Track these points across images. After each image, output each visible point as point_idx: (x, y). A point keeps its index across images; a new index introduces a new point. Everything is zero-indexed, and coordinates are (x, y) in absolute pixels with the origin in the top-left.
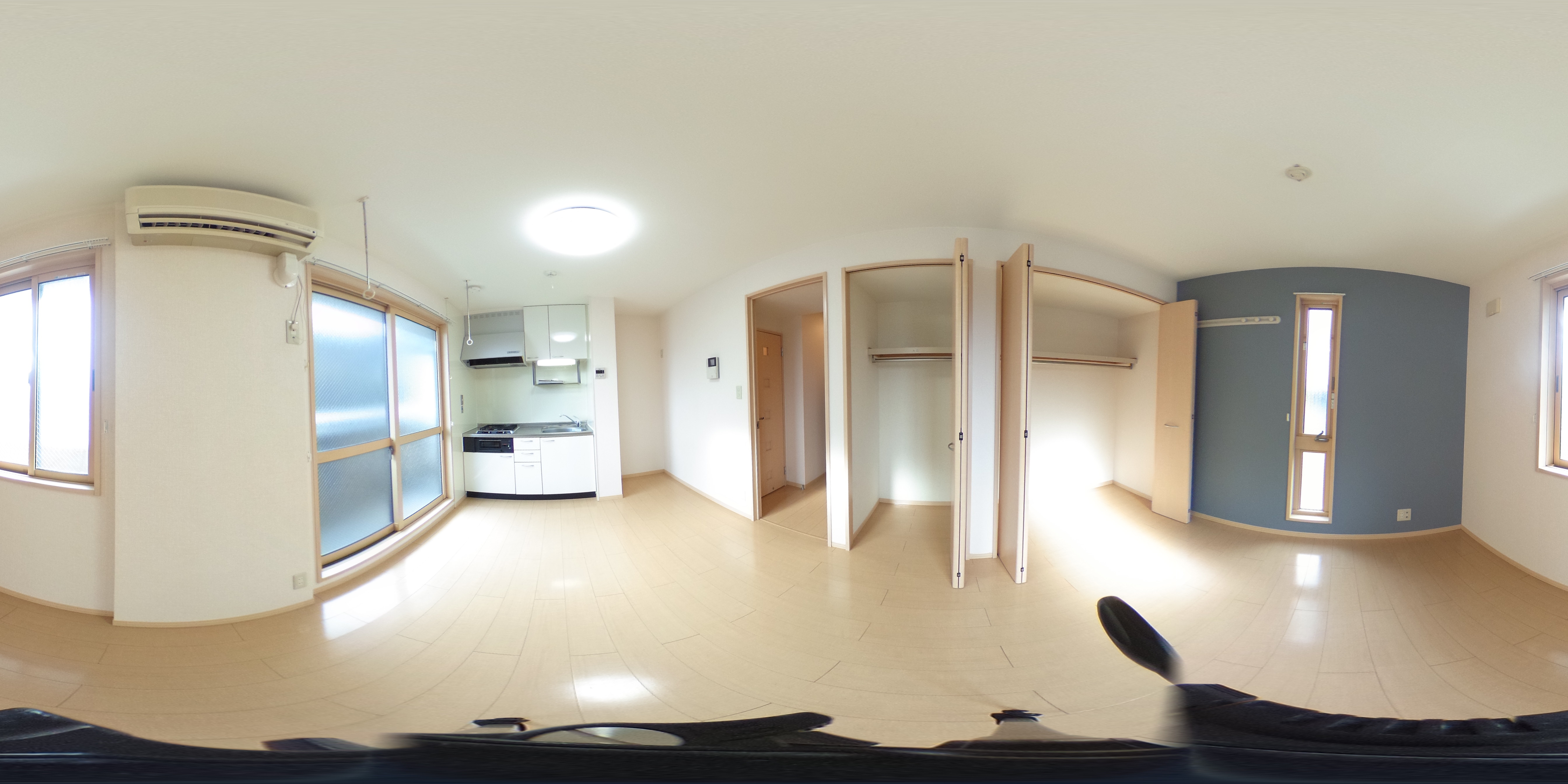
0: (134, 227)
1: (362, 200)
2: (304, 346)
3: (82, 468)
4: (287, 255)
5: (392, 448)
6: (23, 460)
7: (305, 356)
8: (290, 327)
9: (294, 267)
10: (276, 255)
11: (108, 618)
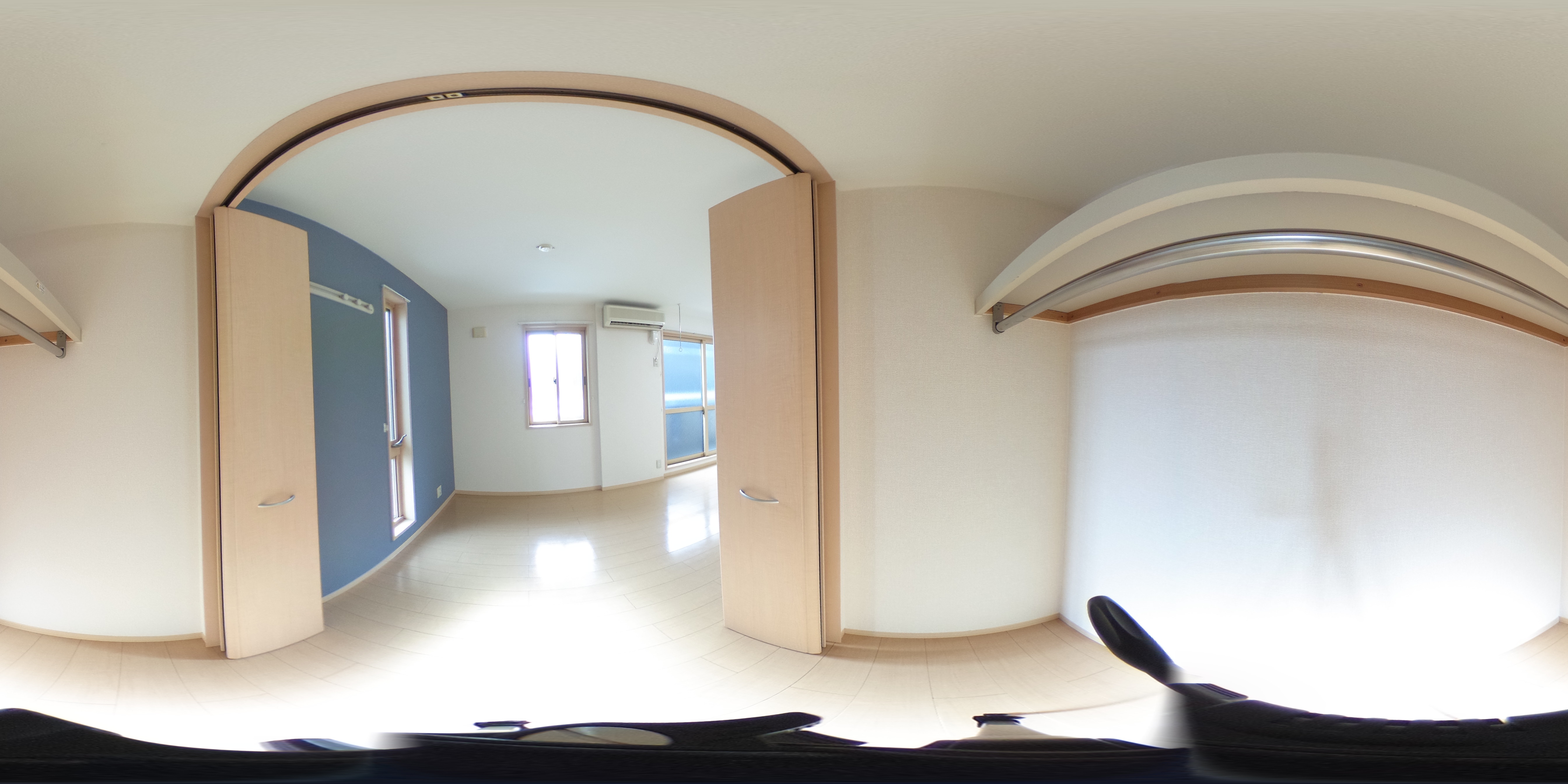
0: (608, 324)
1: (679, 304)
2: (661, 367)
3: (581, 417)
4: (654, 331)
5: (703, 411)
6: (556, 419)
7: (661, 370)
8: (655, 360)
9: (657, 335)
10: (650, 332)
11: (599, 489)
